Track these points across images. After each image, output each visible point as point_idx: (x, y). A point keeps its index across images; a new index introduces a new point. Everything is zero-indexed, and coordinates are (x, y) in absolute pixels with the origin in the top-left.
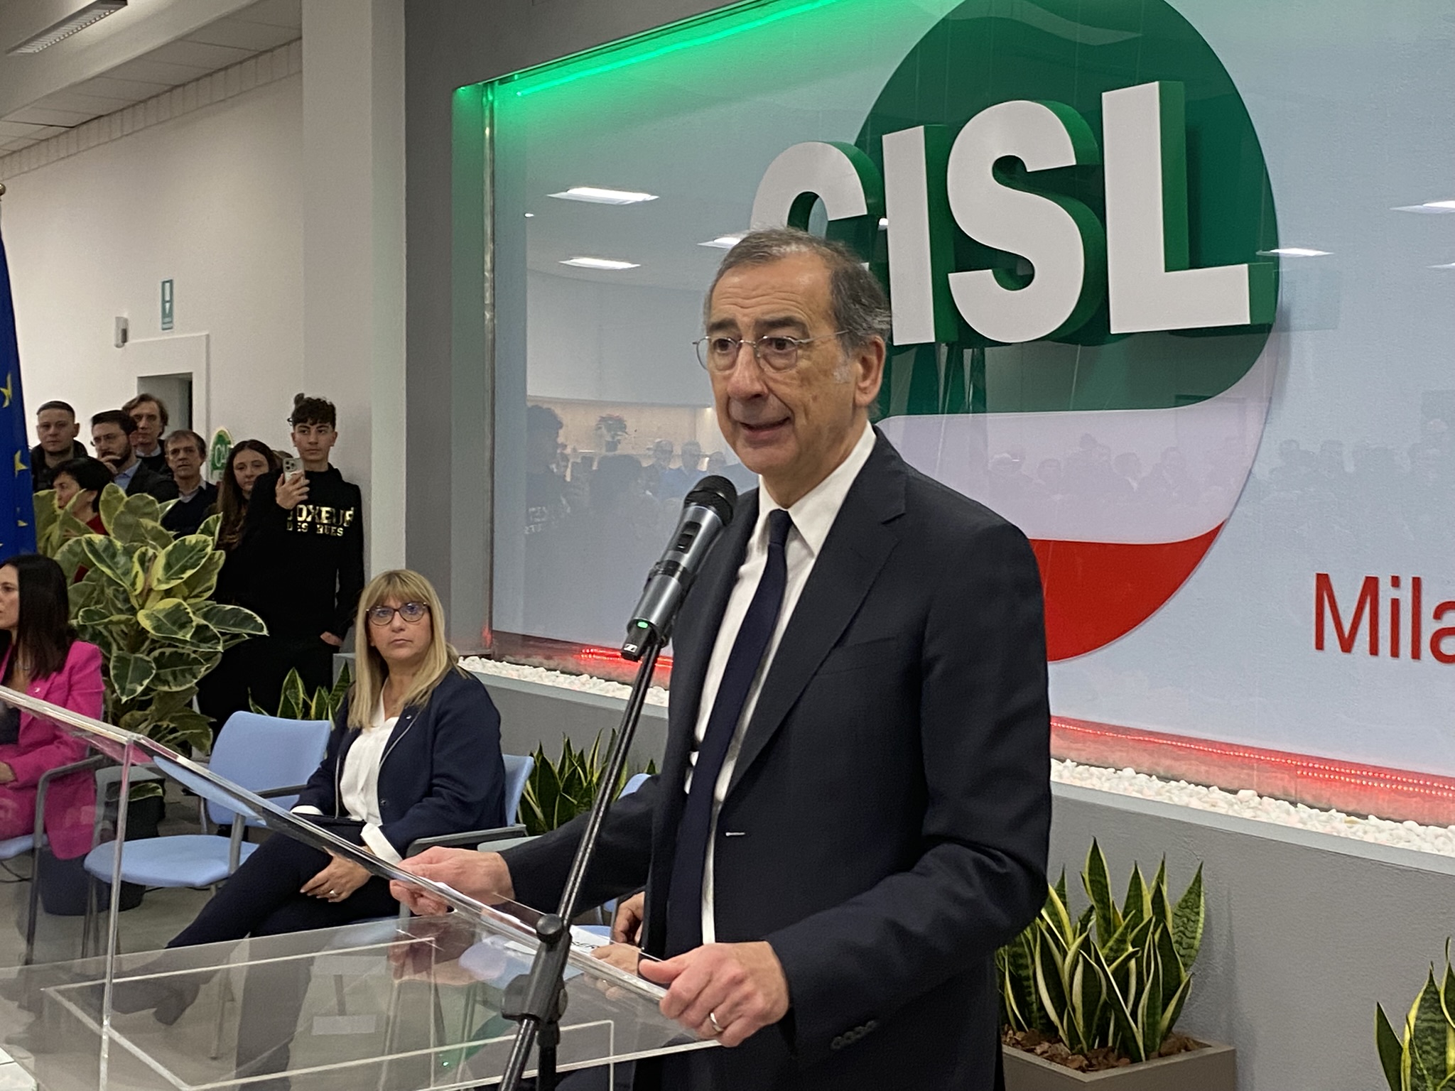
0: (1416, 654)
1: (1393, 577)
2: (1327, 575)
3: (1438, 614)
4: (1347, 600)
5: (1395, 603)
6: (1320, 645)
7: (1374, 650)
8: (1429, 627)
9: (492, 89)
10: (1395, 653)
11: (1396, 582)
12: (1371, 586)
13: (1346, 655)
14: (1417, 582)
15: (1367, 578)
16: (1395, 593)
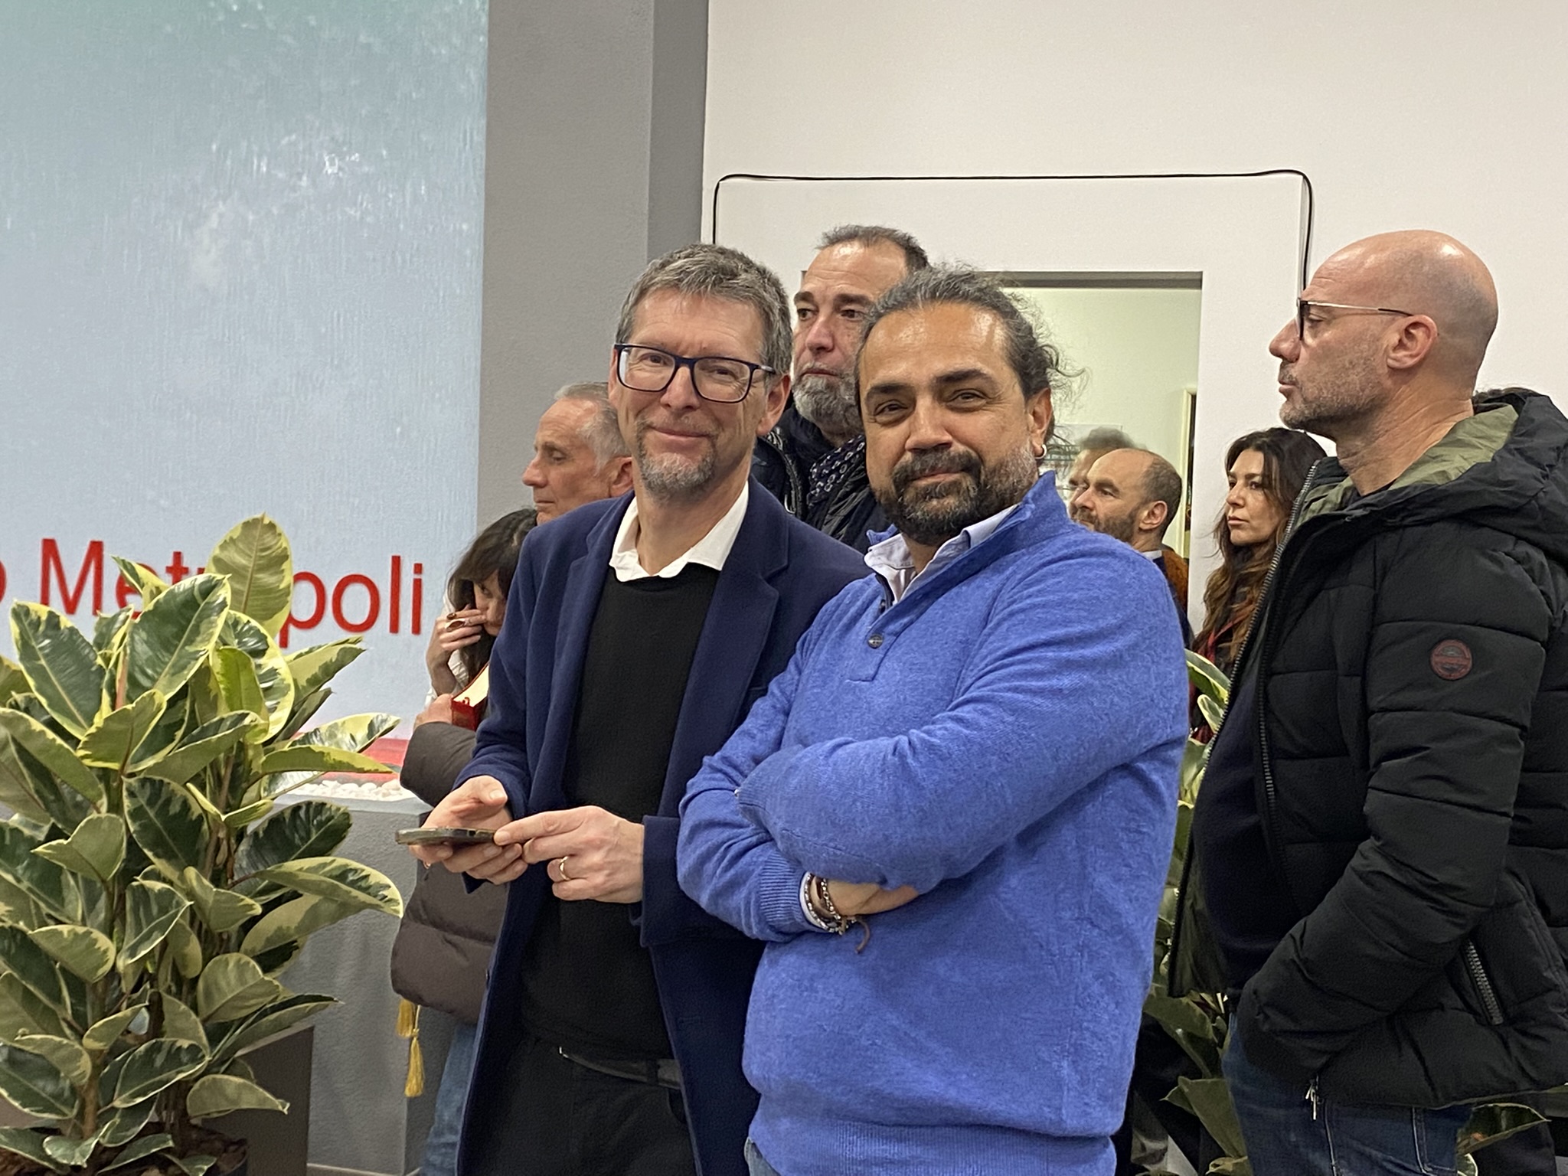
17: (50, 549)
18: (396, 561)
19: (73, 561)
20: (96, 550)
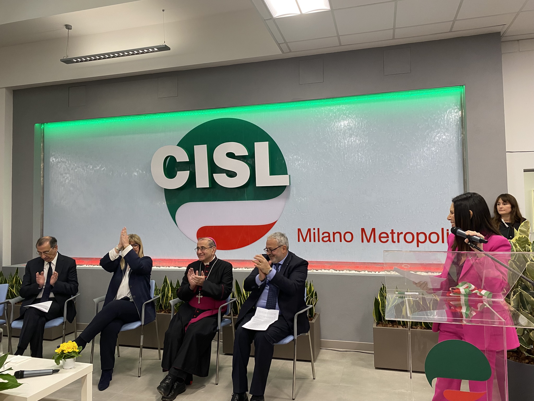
0: (319, 241)
1: (314, 228)
2: (300, 229)
3: (323, 234)
4: (304, 233)
5: (314, 233)
6: (299, 241)
7: (310, 241)
8: (321, 236)
9: (44, 125)
10: (315, 241)
11: (314, 229)
12: (309, 230)
13: (304, 242)
14: (318, 229)
15: (308, 229)
16: (314, 231)
17: (363, 230)
18: (443, 229)
19: (368, 233)
20: (374, 230)
